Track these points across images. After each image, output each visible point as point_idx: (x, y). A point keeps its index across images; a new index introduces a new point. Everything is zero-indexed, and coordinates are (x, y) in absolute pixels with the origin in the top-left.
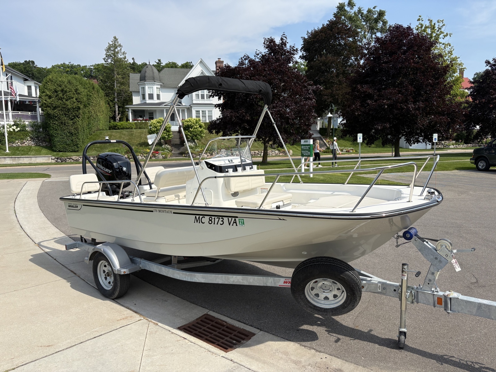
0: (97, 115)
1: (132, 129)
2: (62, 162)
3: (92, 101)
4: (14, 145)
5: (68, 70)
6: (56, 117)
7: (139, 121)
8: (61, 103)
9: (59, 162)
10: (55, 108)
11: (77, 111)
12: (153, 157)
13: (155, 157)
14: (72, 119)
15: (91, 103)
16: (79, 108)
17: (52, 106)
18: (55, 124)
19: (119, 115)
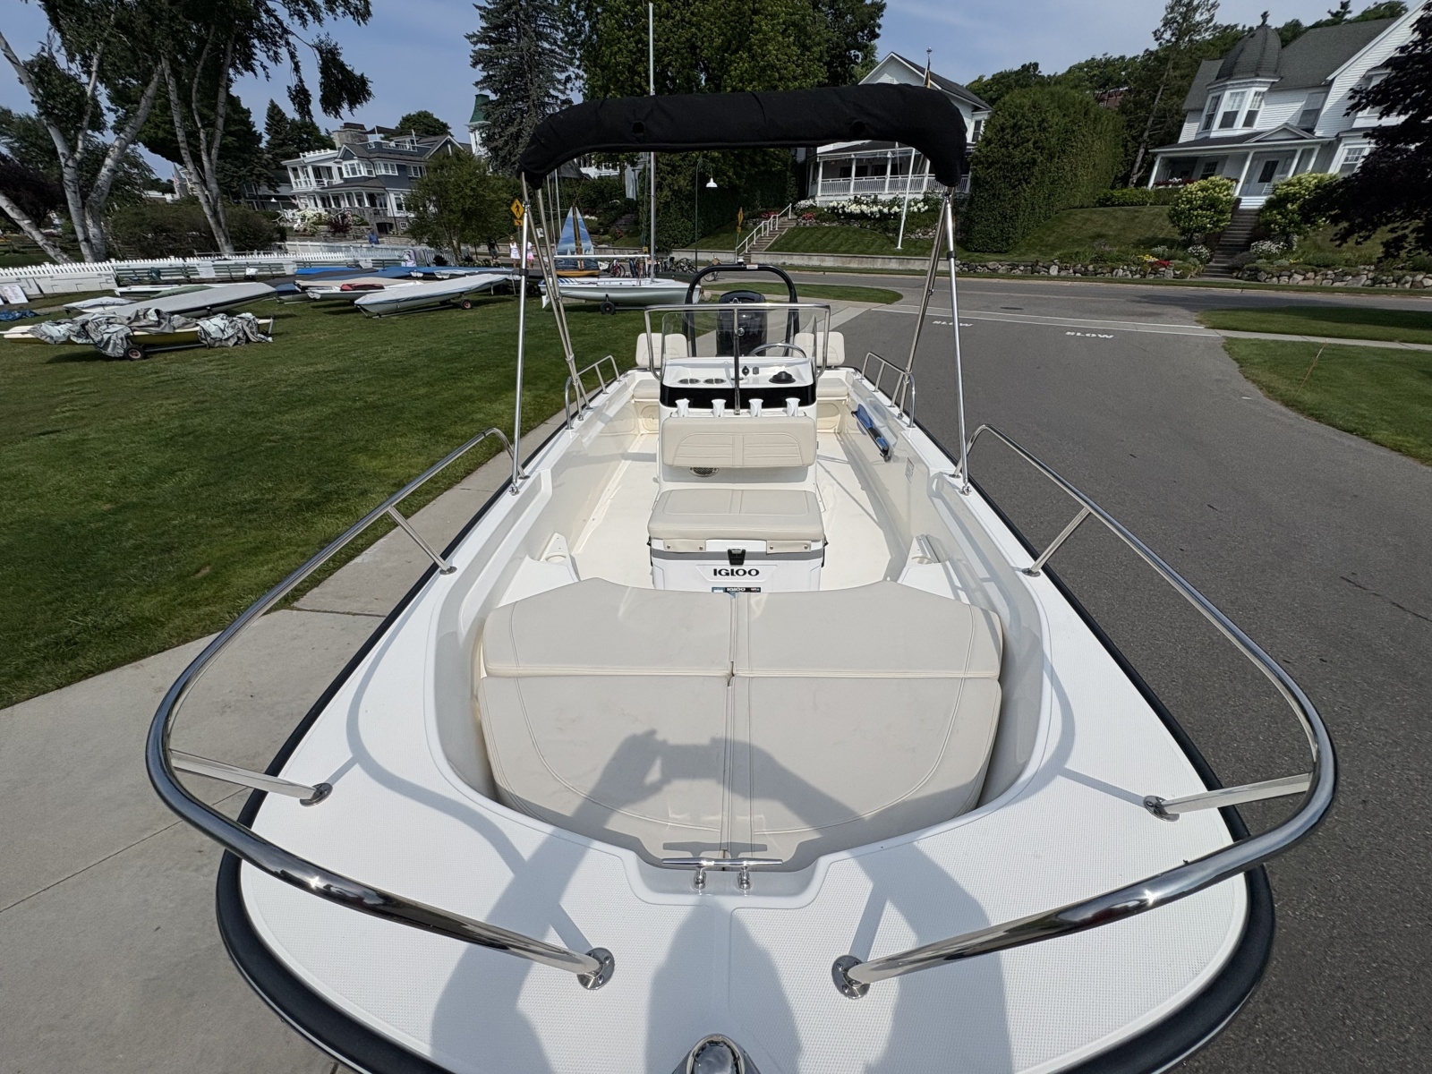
0: (1076, 175)
1: (1143, 205)
2: (969, 270)
3: (1074, 144)
4: (913, 237)
5: (1095, 72)
6: (987, 183)
7: (1170, 186)
8: (1003, 155)
9: (965, 271)
10: (990, 165)
11: (1029, 168)
12: (1150, 273)
13: (1155, 274)
14: (1014, 188)
15: (1069, 149)
16: (1034, 162)
17: (987, 161)
18: (982, 197)
19: (1139, 171)
